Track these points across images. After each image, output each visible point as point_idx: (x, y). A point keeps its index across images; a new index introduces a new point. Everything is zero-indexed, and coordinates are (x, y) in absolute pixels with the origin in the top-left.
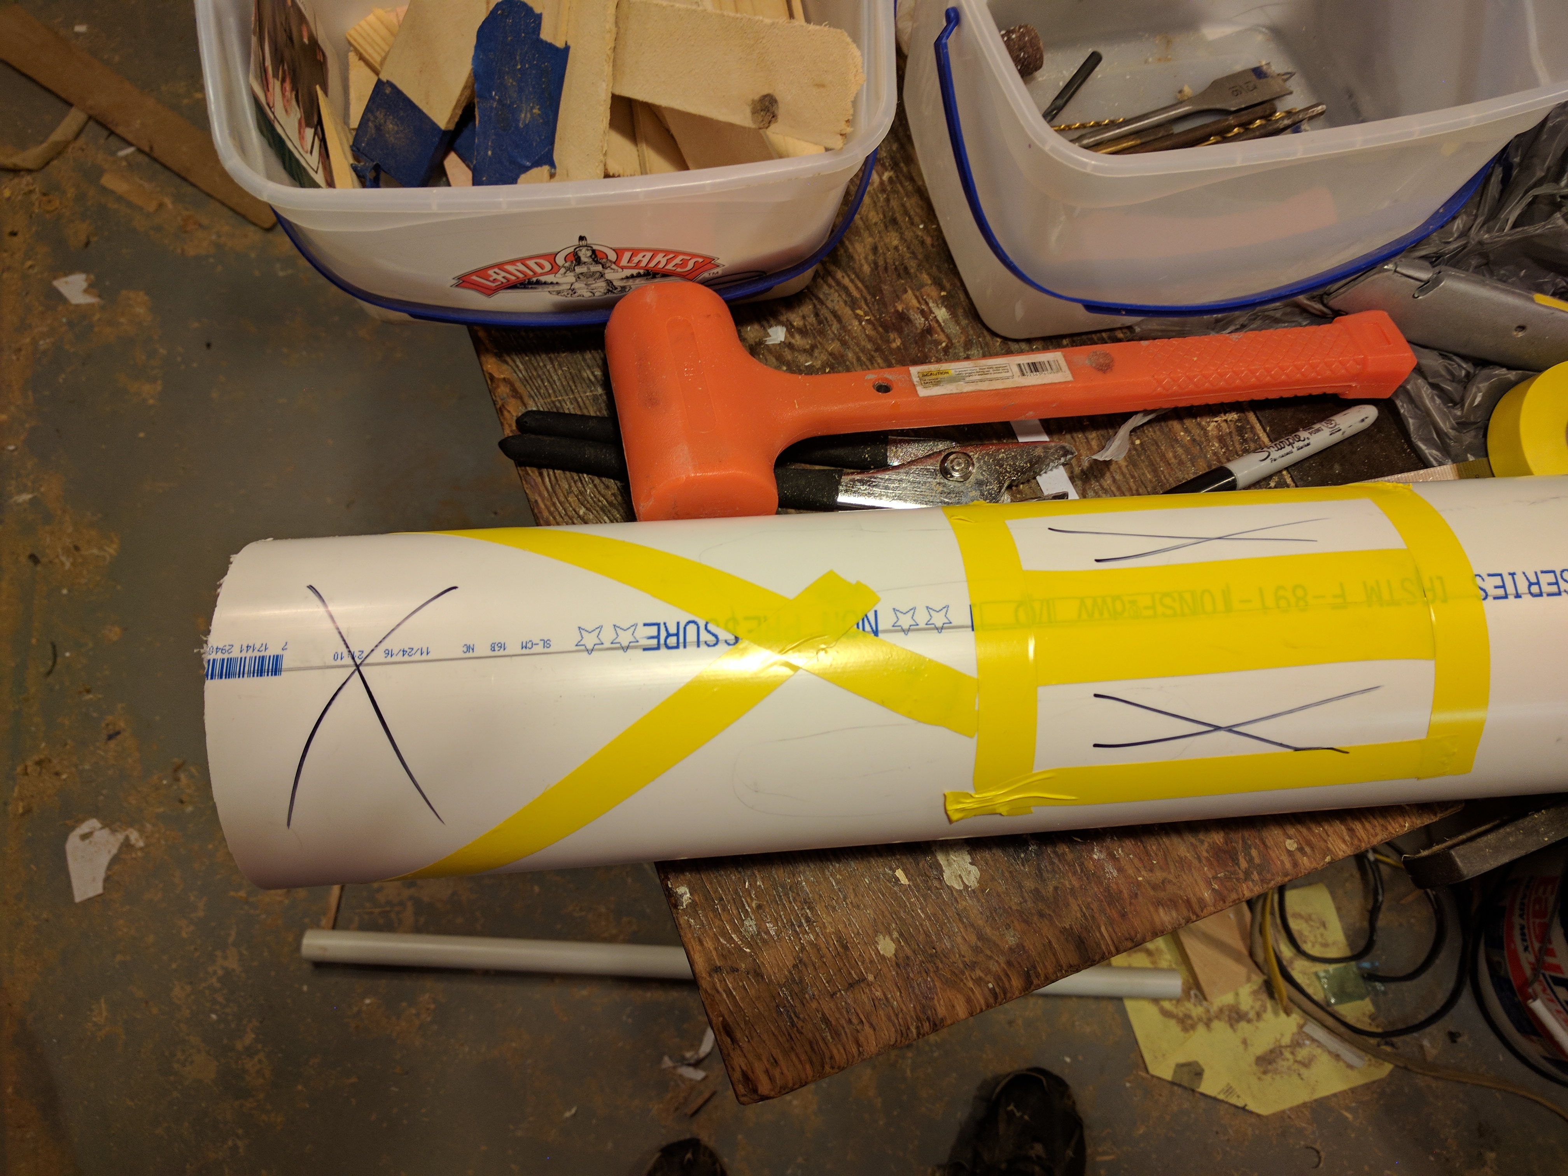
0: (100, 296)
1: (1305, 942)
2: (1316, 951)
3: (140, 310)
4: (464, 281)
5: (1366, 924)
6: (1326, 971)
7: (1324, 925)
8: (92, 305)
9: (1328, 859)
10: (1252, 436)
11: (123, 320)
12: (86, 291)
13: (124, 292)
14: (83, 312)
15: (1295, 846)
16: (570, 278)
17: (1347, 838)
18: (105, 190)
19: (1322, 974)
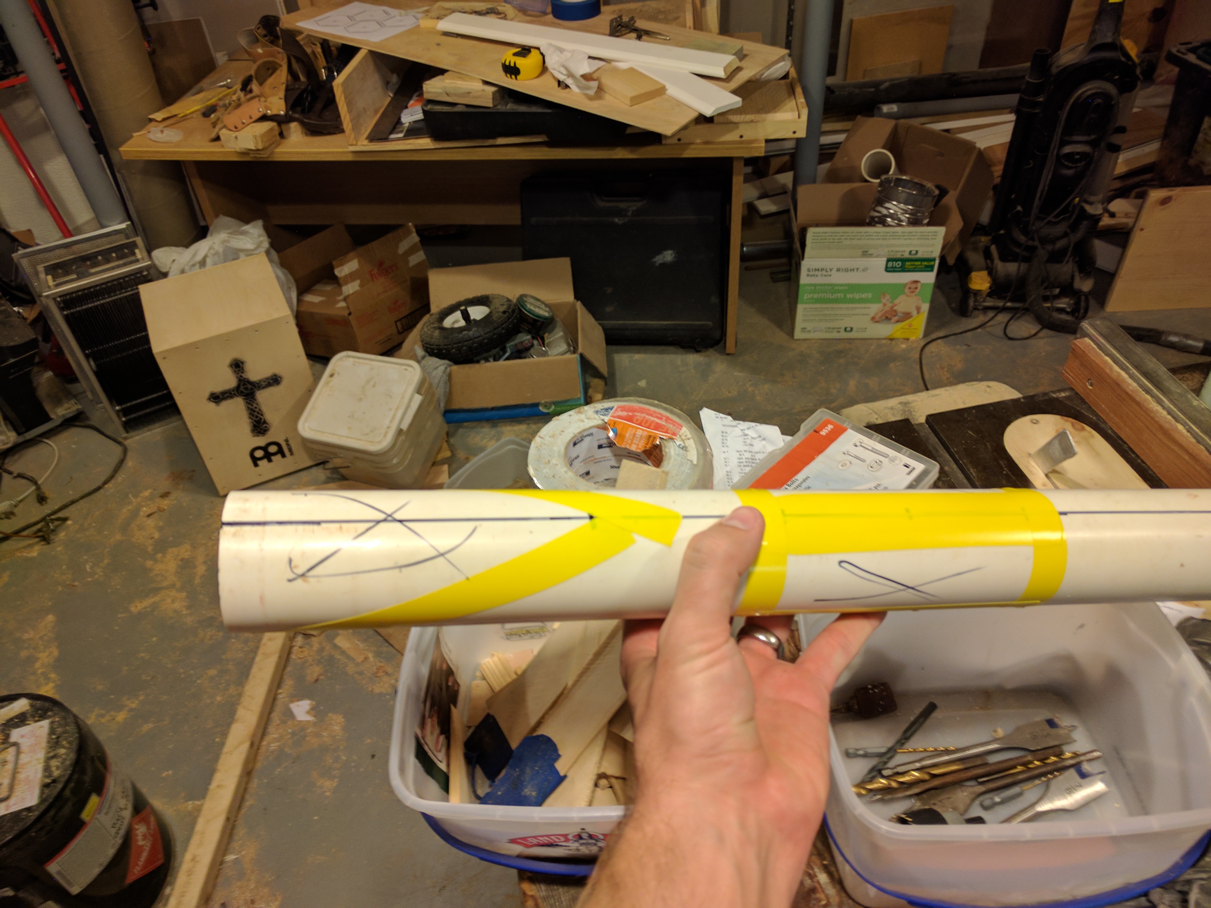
0: (315, 716)
3: (337, 728)
4: (513, 841)
8: (309, 721)
11: (325, 734)
12: (308, 712)
13: (330, 715)
14: (303, 726)
16: (576, 845)
18: (336, 647)
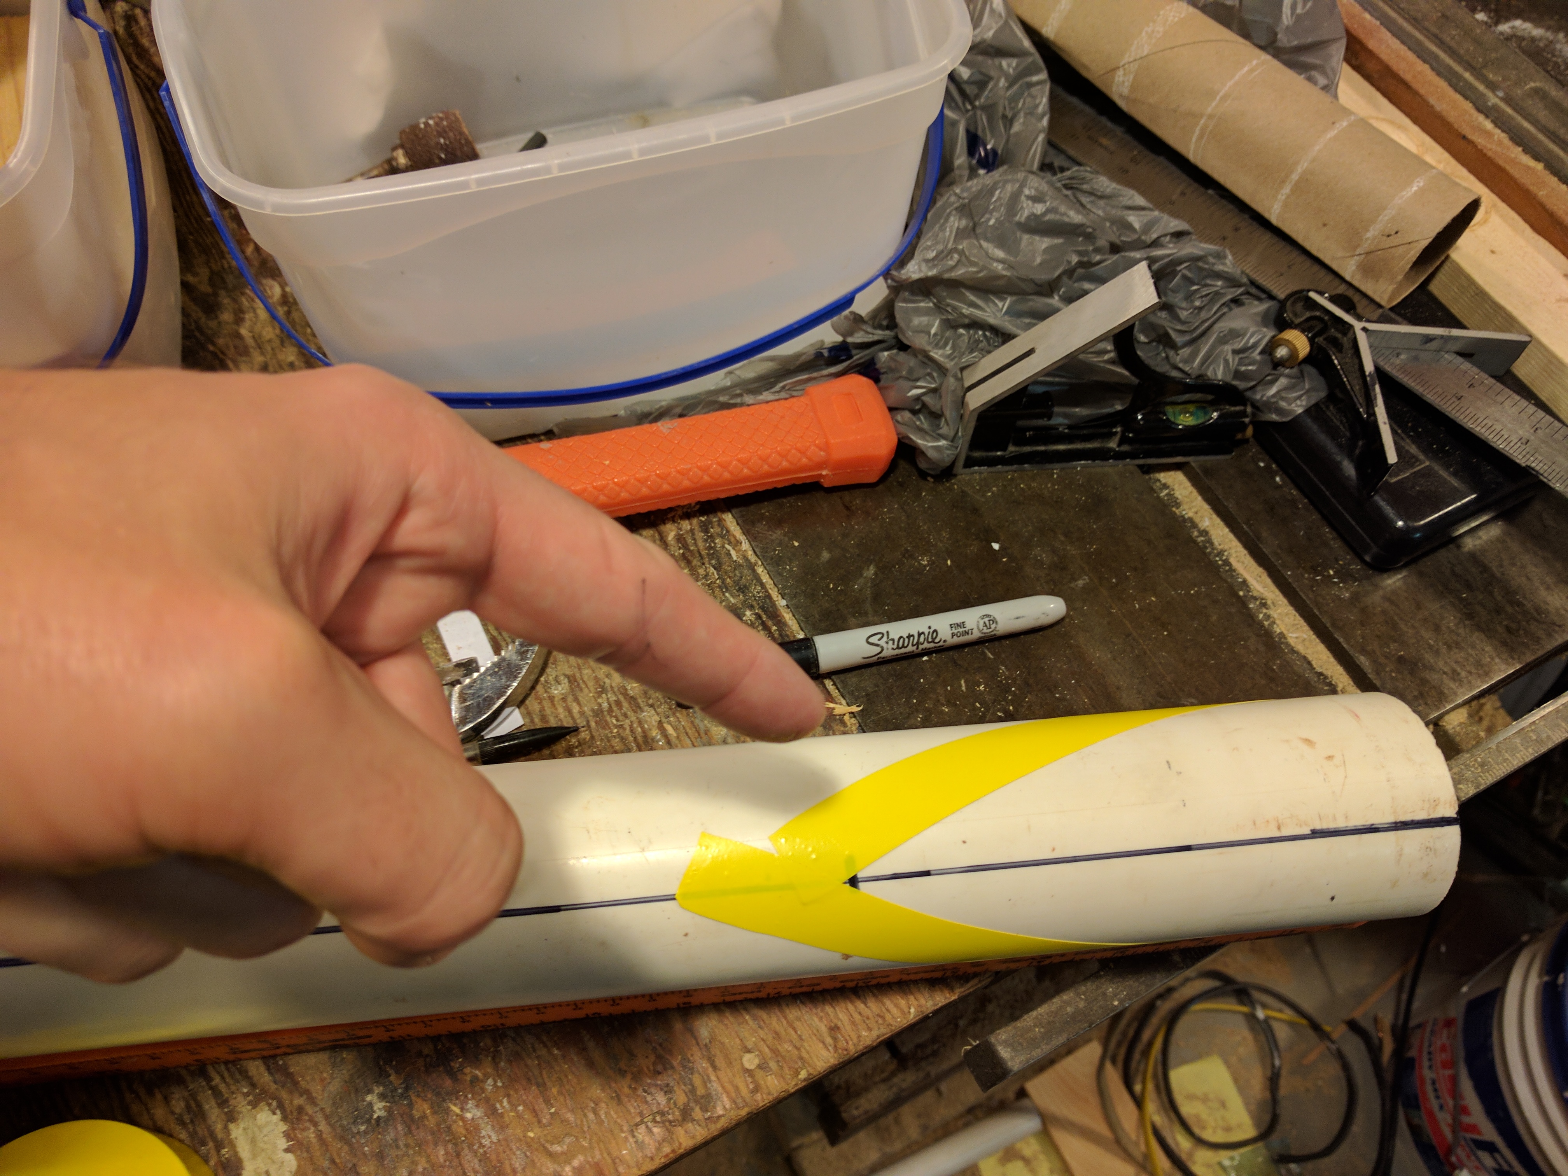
1: (1204, 1128)
2: (1219, 1137)
5: (1268, 1095)
6: (1232, 1159)
7: (1223, 1105)
9: (803, 1075)
10: (719, 529)
15: (757, 1061)
17: (829, 1040)
19: (1227, 1163)
